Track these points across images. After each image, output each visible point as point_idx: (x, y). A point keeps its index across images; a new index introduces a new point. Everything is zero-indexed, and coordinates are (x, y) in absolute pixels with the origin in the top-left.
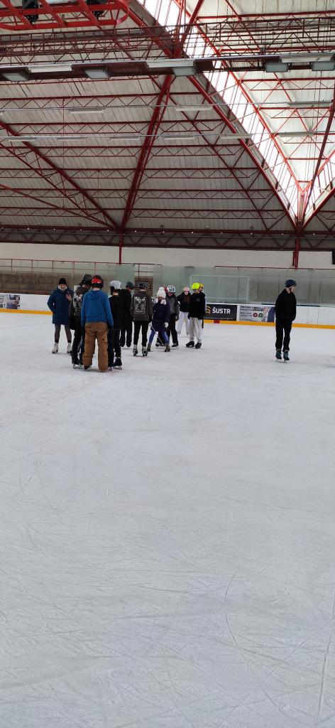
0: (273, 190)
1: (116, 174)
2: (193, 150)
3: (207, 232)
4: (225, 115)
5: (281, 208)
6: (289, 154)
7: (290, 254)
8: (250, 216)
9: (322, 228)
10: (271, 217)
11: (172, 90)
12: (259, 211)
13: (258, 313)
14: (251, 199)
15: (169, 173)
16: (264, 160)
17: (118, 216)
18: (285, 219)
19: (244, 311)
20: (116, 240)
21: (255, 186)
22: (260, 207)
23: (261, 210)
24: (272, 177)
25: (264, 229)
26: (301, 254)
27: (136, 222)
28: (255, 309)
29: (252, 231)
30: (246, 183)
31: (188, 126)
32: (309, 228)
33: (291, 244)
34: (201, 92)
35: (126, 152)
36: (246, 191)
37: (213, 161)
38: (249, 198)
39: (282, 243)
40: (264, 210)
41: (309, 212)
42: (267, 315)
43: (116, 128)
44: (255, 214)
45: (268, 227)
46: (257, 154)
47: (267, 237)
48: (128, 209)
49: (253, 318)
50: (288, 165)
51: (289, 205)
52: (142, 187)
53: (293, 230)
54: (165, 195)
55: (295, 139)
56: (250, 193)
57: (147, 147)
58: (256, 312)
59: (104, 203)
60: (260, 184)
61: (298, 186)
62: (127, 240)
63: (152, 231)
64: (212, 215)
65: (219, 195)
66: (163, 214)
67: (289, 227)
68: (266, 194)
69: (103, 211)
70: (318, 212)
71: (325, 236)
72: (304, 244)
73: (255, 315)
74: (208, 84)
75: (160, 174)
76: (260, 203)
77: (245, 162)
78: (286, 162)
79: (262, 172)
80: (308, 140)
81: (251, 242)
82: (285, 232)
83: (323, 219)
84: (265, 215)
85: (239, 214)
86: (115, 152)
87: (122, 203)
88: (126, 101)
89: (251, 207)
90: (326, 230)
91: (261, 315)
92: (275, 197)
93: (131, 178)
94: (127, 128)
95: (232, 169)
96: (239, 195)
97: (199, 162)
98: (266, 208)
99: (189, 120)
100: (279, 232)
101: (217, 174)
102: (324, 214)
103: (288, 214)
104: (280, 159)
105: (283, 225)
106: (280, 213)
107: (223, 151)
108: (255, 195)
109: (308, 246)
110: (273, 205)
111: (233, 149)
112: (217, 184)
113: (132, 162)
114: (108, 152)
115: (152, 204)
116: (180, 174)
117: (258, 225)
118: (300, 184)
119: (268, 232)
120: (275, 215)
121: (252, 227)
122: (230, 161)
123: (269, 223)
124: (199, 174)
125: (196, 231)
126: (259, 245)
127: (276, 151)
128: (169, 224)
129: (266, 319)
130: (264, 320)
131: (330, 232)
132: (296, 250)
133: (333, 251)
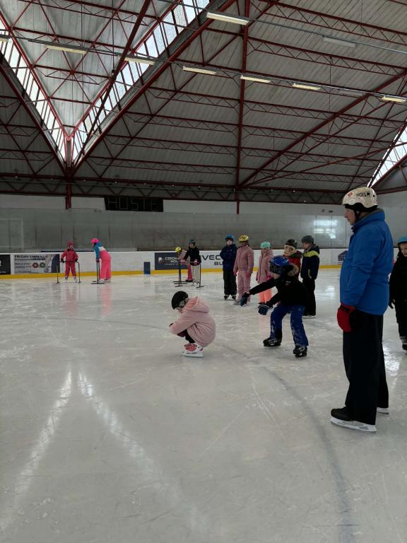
0: (39, 126)
5: (49, 150)
6: (52, 92)
7: (62, 200)
8: (13, 157)
9: (92, 175)
10: (37, 159)
12: (23, 152)
13: (39, 262)
14: (11, 135)
16: (24, 91)
18: (54, 161)
19: (19, 262)
21: (16, 121)
22: (24, 146)
23: (26, 151)
24: (36, 114)
25: (32, 173)
26: (73, 199)
28: (35, 258)
29: (16, 174)
32: (80, 173)
33: (62, 189)
36: (6, 126)
38: (9, 133)
39: (52, 188)
40: (29, 151)
42: (50, 264)
44: (19, 155)
45: (36, 170)
46: (15, 80)
47: (35, 181)
49: (32, 269)
50: (51, 104)
51: (57, 147)
53: (63, 175)
55: (58, 74)
56: (10, 128)
58: (36, 261)
61: (63, 130)
67: (59, 172)
68: (30, 131)
70: (87, 157)
71: (95, 182)
72: (76, 190)
73: (35, 266)
76: (24, 142)
78: (49, 101)
79: (22, 103)
80: (71, 77)
81: (18, 187)
82: (54, 177)
83: (93, 164)
84: (30, 156)
89: (13, 146)
90: (96, 176)
91: (42, 265)
92: (40, 136)
98: (30, 149)
100: (48, 177)
102: (93, 159)
103: (56, 157)
104: (42, 96)
105: (53, 170)
106: (47, 155)
108: (17, 131)
109: (79, 192)
110: (38, 145)
117: (23, 168)
118: (66, 128)
119: (35, 176)
120: (42, 156)
121: (16, 170)
123: (36, 165)
126: (26, 190)
127: (36, 86)
129: (50, 269)
130: (47, 271)
131: (100, 179)
132: (68, 196)
133: (106, 197)
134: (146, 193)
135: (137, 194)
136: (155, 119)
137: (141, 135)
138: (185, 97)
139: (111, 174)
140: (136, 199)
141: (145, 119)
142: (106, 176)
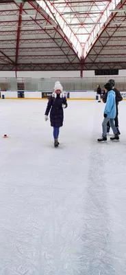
0: (70, 46)
1: (10, 42)
2: (37, 32)
3: (48, 64)
4: (47, 17)
5: (75, 54)
6: (76, 32)
7: (80, 72)
8: (63, 57)
9: (90, 61)
11: (24, 8)
12: (66, 55)
14: (63, 51)
15: (30, 41)
16: (65, 35)
17: (13, 59)
18: (77, 58)
20: (14, 69)
21: (63, 46)
25: (69, 62)
26: (84, 72)
27: (21, 61)
30: (60, 44)
31: (33, 22)
32: (86, 62)
33: (80, 68)
34: (35, 9)
35: (11, 33)
36: (60, 47)
37: (45, 36)
39: (76, 68)
41: (85, 55)
43: (6, 24)
44: (65, 57)
46: (62, 33)
47: (71, 65)
48: (17, 56)
50: (76, 37)
51: (78, 52)
52: (20, 47)
54: (30, 50)
55: (77, 26)
56: (62, 48)
57: (19, 31)
59: (7, 54)
60: (65, 45)
62: (18, 69)
63: (27, 64)
64: (49, 57)
65: (50, 49)
66: (30, 58)
67: (79, 62)
68: (68, 48)
69: (7, 57)
70: (88, 55)
71: (92, 64)
72: (85, 68)
74: (38, 5)
75: (26, 41)
76: (66, 53)
77: (57, 36)
78: (75, 35)
79: (65, 40)
80: (82, 27)
81: (65, 68)
82: (77, 63)
83: (90, 58)
84: (69, 57)
85: (59, 57)
86: (7, 33)
87: (14, 54)
88: (7, 13)
89: (63, 54)
90: (92, 62)
92: (72, 50)
93: (15, 43)
94: (10, 24)
95: (53, 39)
96: (58, 49)
97: (40, 36)
98: (68, 54)
99: (33, 20)
100: (75, 63)
101: (48, 41)
102: (90, 56)
103: (77, 56)
104: (73, 34)
105: (76, 61)
106: (74, 56)
107: (48, 32)
108: (64, 49)
110: (71, 53)
111: (52, 31)
112: (49, 45)
113: (15, 37)
114: (4, 33)
115: (26, 54)
116: (34, 41)
117: (67, 61)
118: (82, 44)
119: (71, 63)
120: (72, 56)
121: (65, 62)
122: (52, 35)
123: (71, 60)
124: (41, 41)
125: (44, 64)
126: (68, 69)
127: (70, 31)
128: (33, 61)
131: (94, 63)
132: (82, 70)
133: (95, 70)
134: (112, 67)
135: (108, 68)
136: (111, 39)
137: (108, 44)
138: (122, 29)
139: (97, 61)
140: (107, 70)
141: (108, 39)
142: (96, 61)
